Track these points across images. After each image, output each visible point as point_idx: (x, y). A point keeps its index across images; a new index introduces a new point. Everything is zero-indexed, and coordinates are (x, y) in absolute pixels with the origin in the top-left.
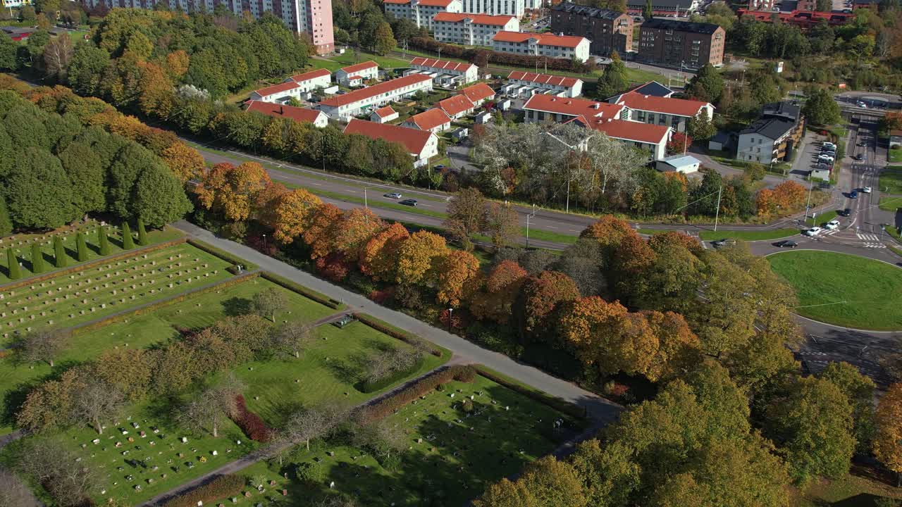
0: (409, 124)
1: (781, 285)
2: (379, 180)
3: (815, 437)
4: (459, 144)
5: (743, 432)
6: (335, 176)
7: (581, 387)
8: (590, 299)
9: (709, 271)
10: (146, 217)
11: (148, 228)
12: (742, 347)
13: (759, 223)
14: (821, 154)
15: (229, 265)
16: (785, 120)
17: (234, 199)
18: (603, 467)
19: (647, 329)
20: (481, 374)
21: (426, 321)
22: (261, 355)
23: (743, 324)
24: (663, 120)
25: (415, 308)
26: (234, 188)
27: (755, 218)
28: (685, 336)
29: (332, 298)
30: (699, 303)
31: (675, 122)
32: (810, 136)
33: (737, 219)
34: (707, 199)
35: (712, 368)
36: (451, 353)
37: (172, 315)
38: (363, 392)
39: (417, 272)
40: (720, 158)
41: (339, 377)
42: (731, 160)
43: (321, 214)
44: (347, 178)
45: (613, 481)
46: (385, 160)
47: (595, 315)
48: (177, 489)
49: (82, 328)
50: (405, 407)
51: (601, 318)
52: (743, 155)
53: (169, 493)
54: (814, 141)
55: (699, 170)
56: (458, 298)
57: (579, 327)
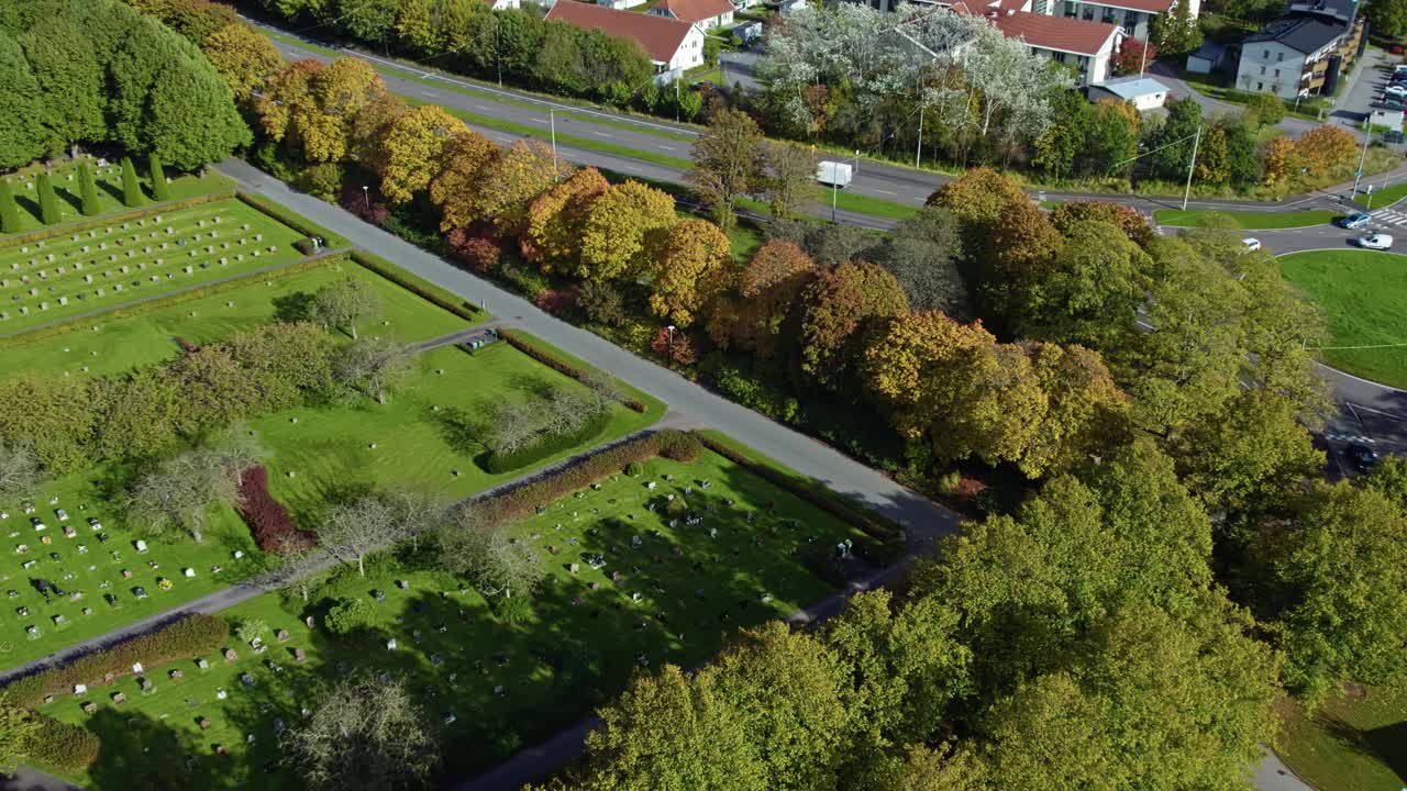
0: (659, 12)
1: (1297, 302)
2: (592, 104)
3: (1342, 604)
4: (743, 48)
5: (1196, 585)
6: (519, 95)
7: (897, 481)
8: (924, 316)
9: (1159, 273)
10: (167, 150)
11: (173, 171)
12: (1210, 418)
13: (1268, 199)
14: (1390, 85)
15: (300, 237)
16: (1329, 20)
17: (320, 122)
18: (893, 649)
19: (1030, 375)
20: (712, 448)
21: (628, 348)
22: (315, 396)
23: (1218, 377)
24: (1108, 19)
25: (612, 324)
26: (320, 101)
27: (1261, 190)
28: (1102, 390)
29: (469, 301)
30: (1136, 332)
31: (1131, 21)
32: (1373, 54)
33: (1227, 190)
34: (1172, 151)
35: (1141, 456)
36: (663, 407)
37: (178, 321)
38: (487, 470)
39: (613, 258)
40: (1205, 87)
41: (451, 441)
42: (1224, 90)
43: (461, 151)
44: (536, 99)
45: (908, 678)
46: (604, 69)
47: (931, 345)
48: (104, 638)
49: (14, 338)
50: (558, 502)
51: (941, 353)
52: (1247, 78)
53: (89, 644)
54: (1379, 63)
55: (1165, 105)
56: (687, 308)
57: (898, 367)
